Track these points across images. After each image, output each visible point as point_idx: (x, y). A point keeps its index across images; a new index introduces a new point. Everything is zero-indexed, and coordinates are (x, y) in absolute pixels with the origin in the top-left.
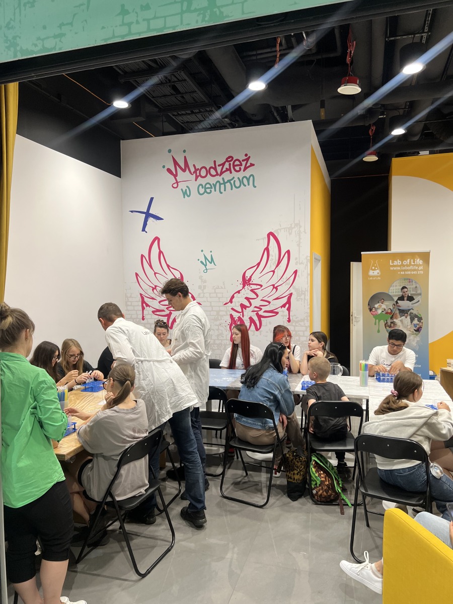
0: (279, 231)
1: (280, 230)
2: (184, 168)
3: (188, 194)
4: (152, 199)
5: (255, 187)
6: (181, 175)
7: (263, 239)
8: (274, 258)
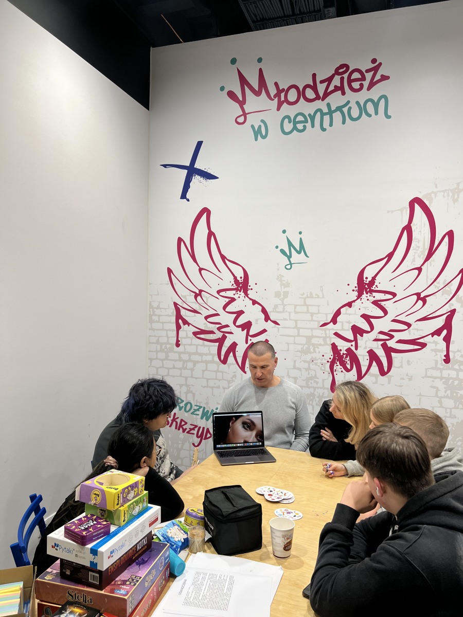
0: (433, 195)
1: (435, 193)
2: (257, 89)
3: (264, 133)
4: (200, 144)
5: (388, 117)
6: (253, 102)
7: (402, 210)
8: (421, 244)
